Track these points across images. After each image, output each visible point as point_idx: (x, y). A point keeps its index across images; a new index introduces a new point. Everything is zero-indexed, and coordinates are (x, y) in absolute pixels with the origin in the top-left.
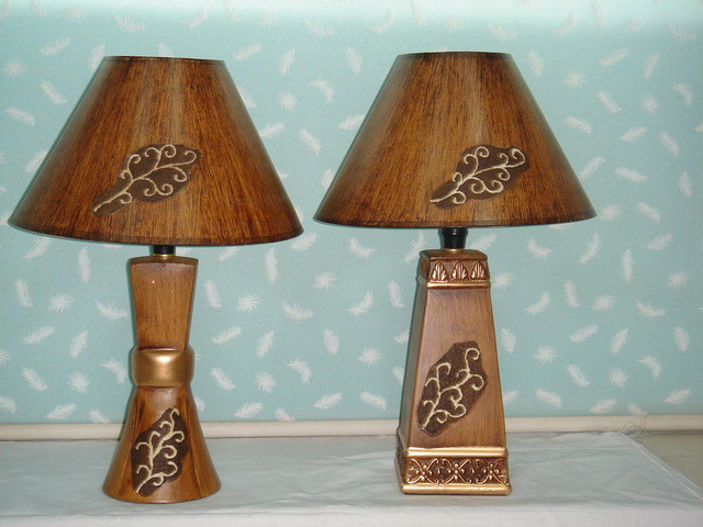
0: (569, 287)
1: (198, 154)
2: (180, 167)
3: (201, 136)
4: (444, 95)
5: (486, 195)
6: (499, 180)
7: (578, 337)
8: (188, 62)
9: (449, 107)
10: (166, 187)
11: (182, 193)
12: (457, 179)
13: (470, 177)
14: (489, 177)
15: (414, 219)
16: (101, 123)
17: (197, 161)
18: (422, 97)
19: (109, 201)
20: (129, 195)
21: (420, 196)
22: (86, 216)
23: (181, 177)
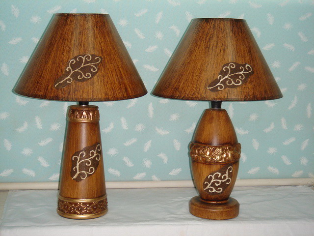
0: (283, 121)
1: (102, 59)
2: (93, 65)
3: (102, 50)
4: (215, 38)
5: (233, 86)
6: (239, 79)
7: (287, 143)
8: (94, 15)
9: (217, 44)
10: (88, 74)
11: (95, 77)
12: (220, 78)
13: (226, 77)
14: (235, 77)
15: (199, 96)
16: (56, 45)
17: (101, 62)
18: (204, 39)
19: (62, 82)
20: (71, 78)
21: (203, 85)
22: (52, 89)
23: (94, 70)
